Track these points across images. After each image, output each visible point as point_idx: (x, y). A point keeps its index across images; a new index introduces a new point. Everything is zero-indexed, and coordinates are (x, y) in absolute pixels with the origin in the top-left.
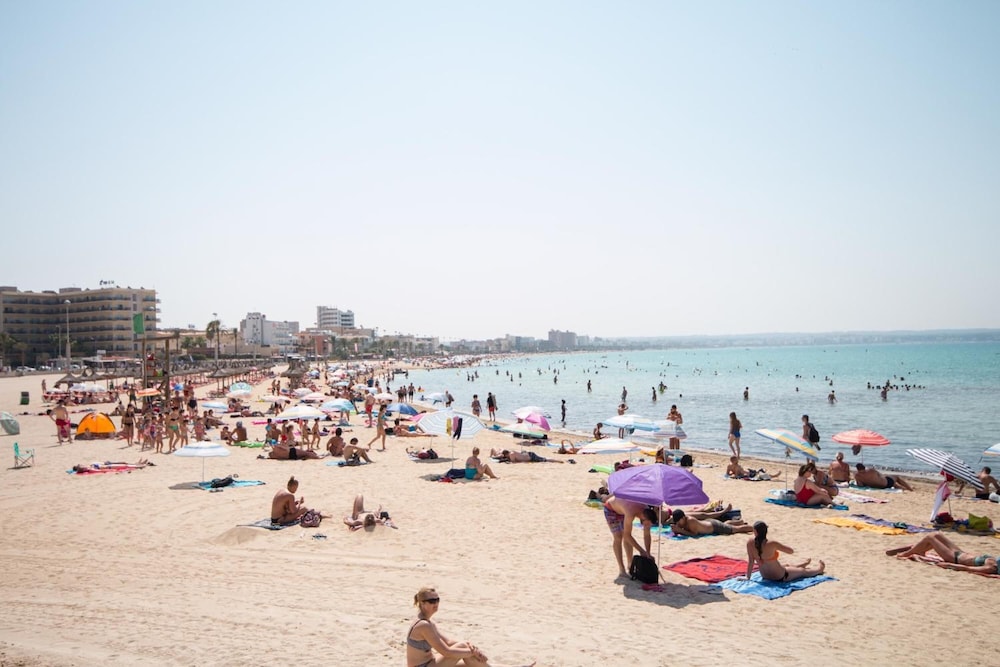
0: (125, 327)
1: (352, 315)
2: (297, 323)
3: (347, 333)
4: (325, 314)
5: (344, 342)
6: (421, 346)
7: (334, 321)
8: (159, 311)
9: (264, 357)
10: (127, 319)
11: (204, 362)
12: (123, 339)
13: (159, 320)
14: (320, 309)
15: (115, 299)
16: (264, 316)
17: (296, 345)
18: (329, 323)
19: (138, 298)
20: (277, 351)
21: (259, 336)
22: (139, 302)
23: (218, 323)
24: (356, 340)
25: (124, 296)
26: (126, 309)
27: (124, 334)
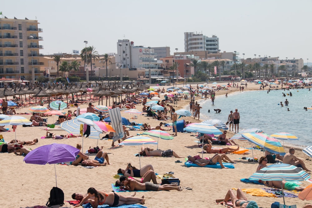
0: (13, 52)
1: (217, 40)
2: (169, 48)
3: (210, 57)
4: (191, 40)
5: (205, 65)
6: (282, 68)
7: (200, 46)
8: (41, 39)
9: (132, 79)
10: (14, 46)
11: (79, 84)
12: (12, 64)
13: (41, 47)
14: (187, 35)
15: (4, 28)
16: (132, 43)
17: (161, 68)
18: (196, 48)
19: (23, 28)
20: (143, 74)
21: (128, 60)
22: (23, 31)
23: (90, 49)
24: (216, 64)
25: (11, 26)
26: (13, 37)
27: (13, 59)
